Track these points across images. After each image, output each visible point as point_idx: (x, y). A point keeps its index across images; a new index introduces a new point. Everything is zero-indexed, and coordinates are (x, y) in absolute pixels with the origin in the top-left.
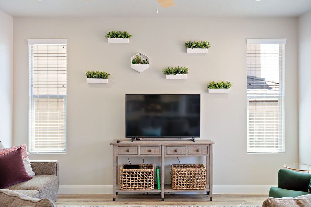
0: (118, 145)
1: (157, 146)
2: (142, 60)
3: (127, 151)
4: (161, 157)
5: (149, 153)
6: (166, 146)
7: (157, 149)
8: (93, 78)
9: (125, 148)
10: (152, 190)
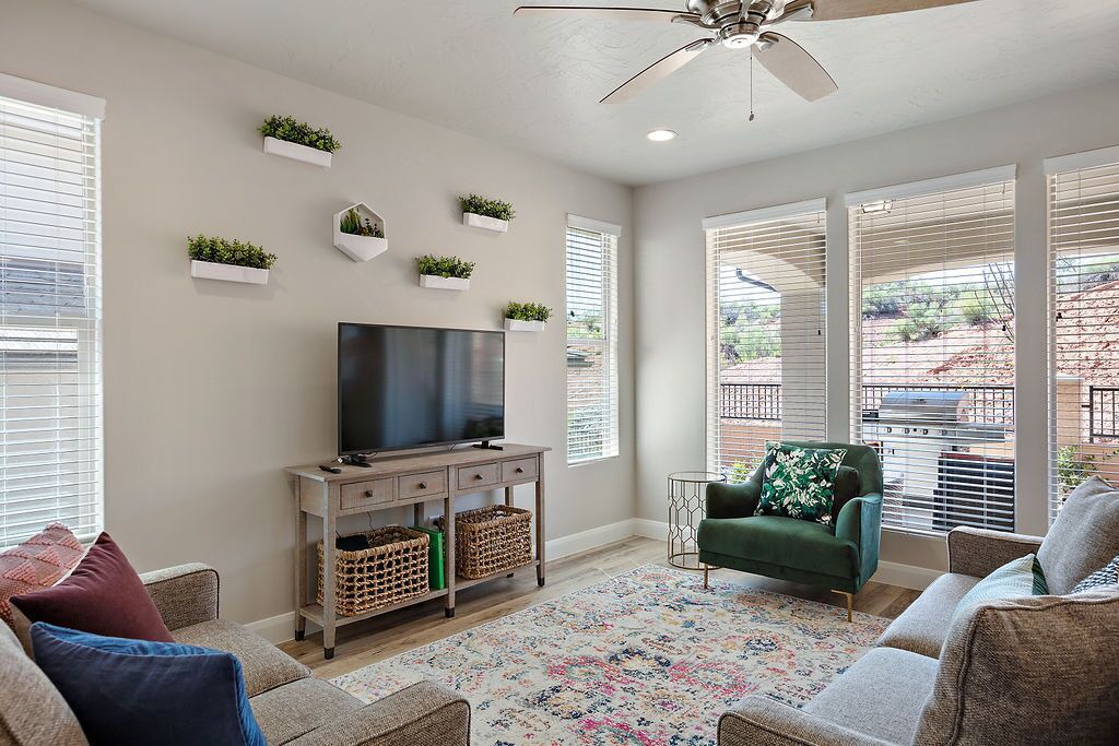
0: (342, 480)
1: (439, 470)
2: (364, 225)
3: (368, 494)
4: (446, 500)
5: (422, 491)
6: (459, 467)
7: (439, 478)
8: (220, 261)
9: (361, 488)
10: (427, 595)
